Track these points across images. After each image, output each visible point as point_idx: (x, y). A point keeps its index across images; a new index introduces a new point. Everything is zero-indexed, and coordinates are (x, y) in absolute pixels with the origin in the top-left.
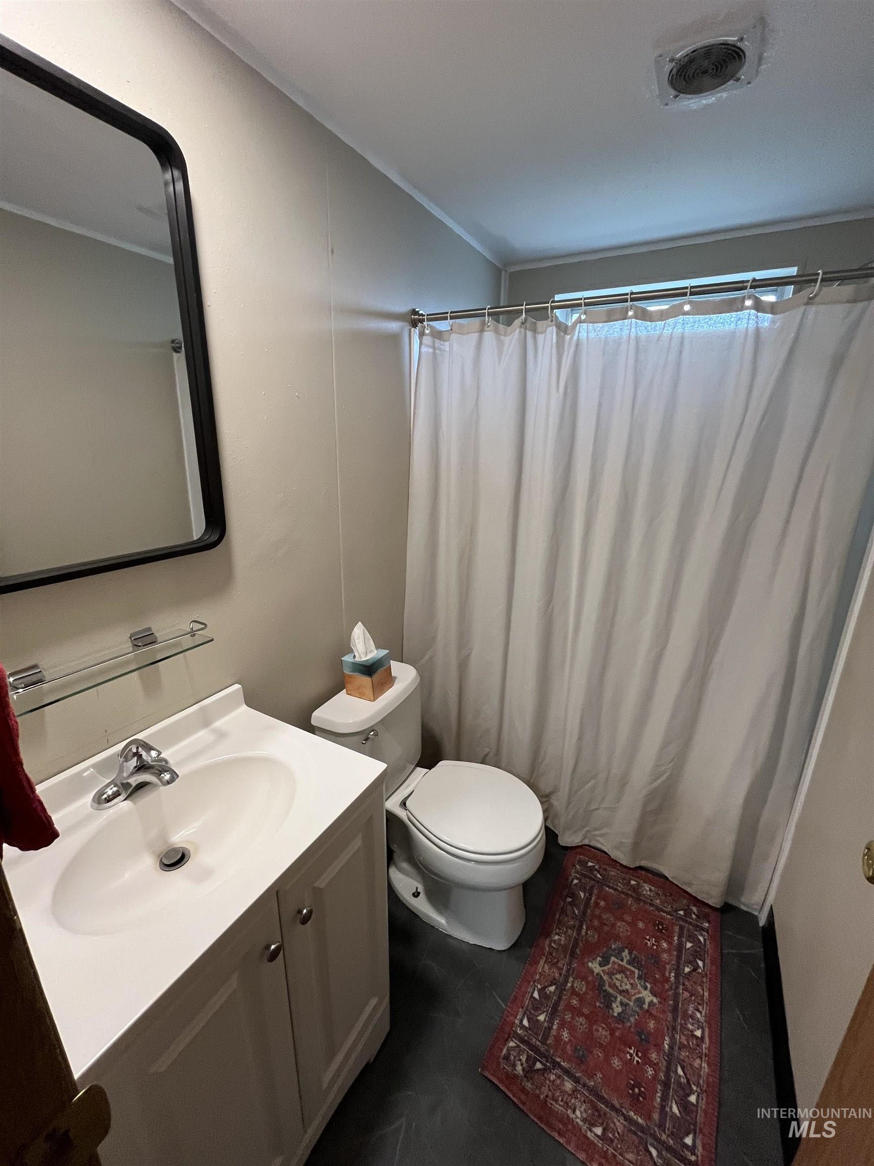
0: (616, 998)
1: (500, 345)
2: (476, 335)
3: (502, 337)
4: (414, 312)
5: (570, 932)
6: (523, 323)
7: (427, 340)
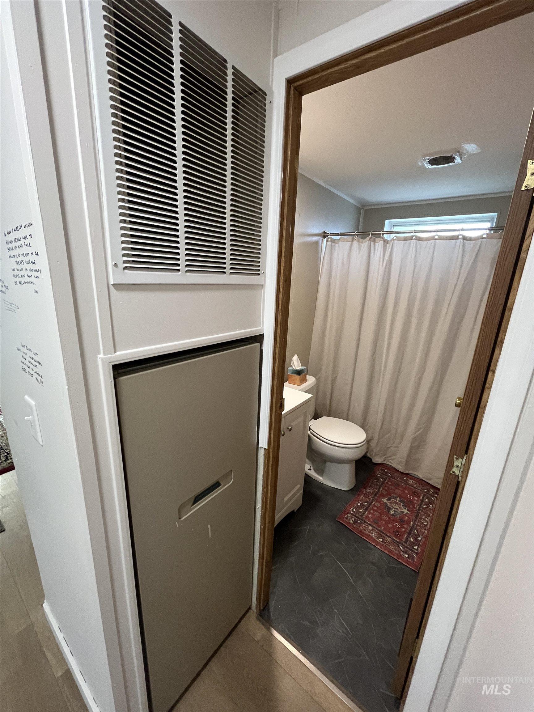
0: (392, 509)
1: (360, 247)
2: (350, 243)
3: (361, 244)
4: (325, 232)
5: (375, 490)
6: (370, 239)
7: (329, 243)
